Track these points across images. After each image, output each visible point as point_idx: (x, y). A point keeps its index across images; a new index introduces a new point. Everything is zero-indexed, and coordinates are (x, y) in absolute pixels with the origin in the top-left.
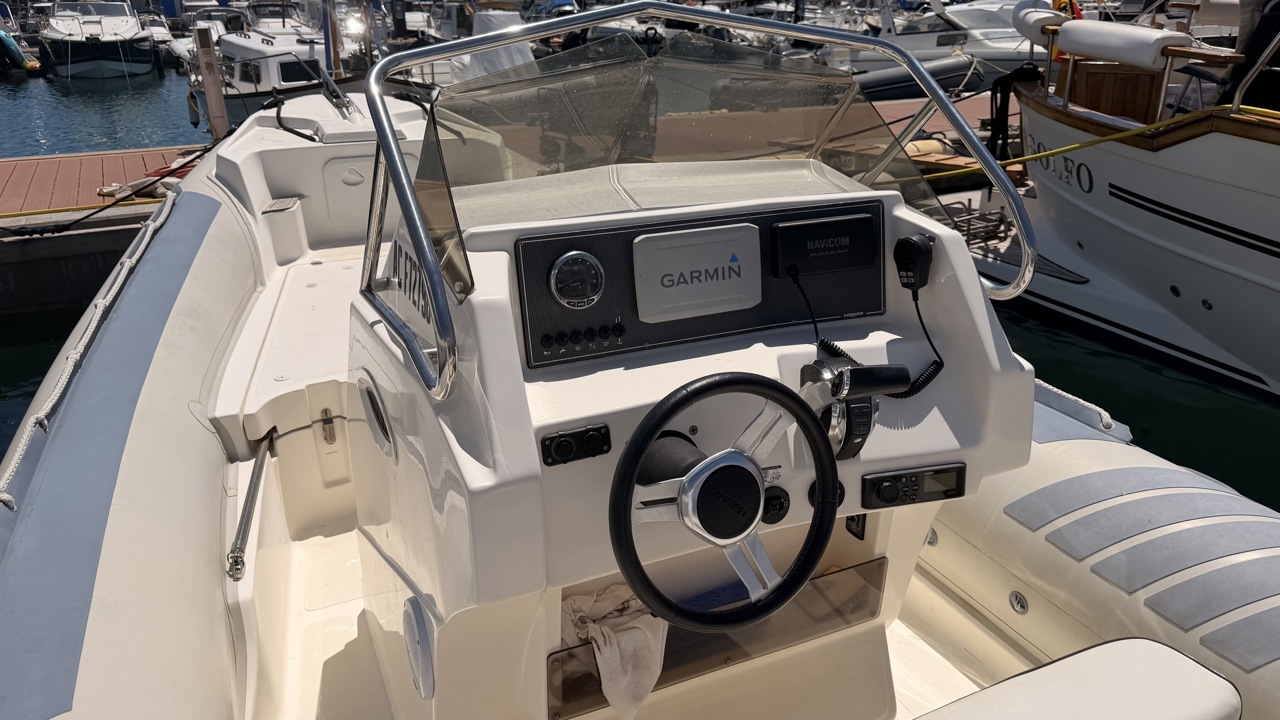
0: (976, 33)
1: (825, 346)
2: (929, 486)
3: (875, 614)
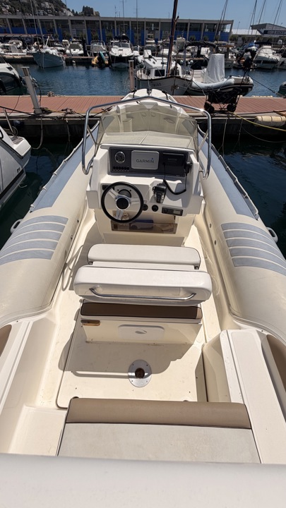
1: (164, 181)
2: (175, 212)
3: (175, 233)
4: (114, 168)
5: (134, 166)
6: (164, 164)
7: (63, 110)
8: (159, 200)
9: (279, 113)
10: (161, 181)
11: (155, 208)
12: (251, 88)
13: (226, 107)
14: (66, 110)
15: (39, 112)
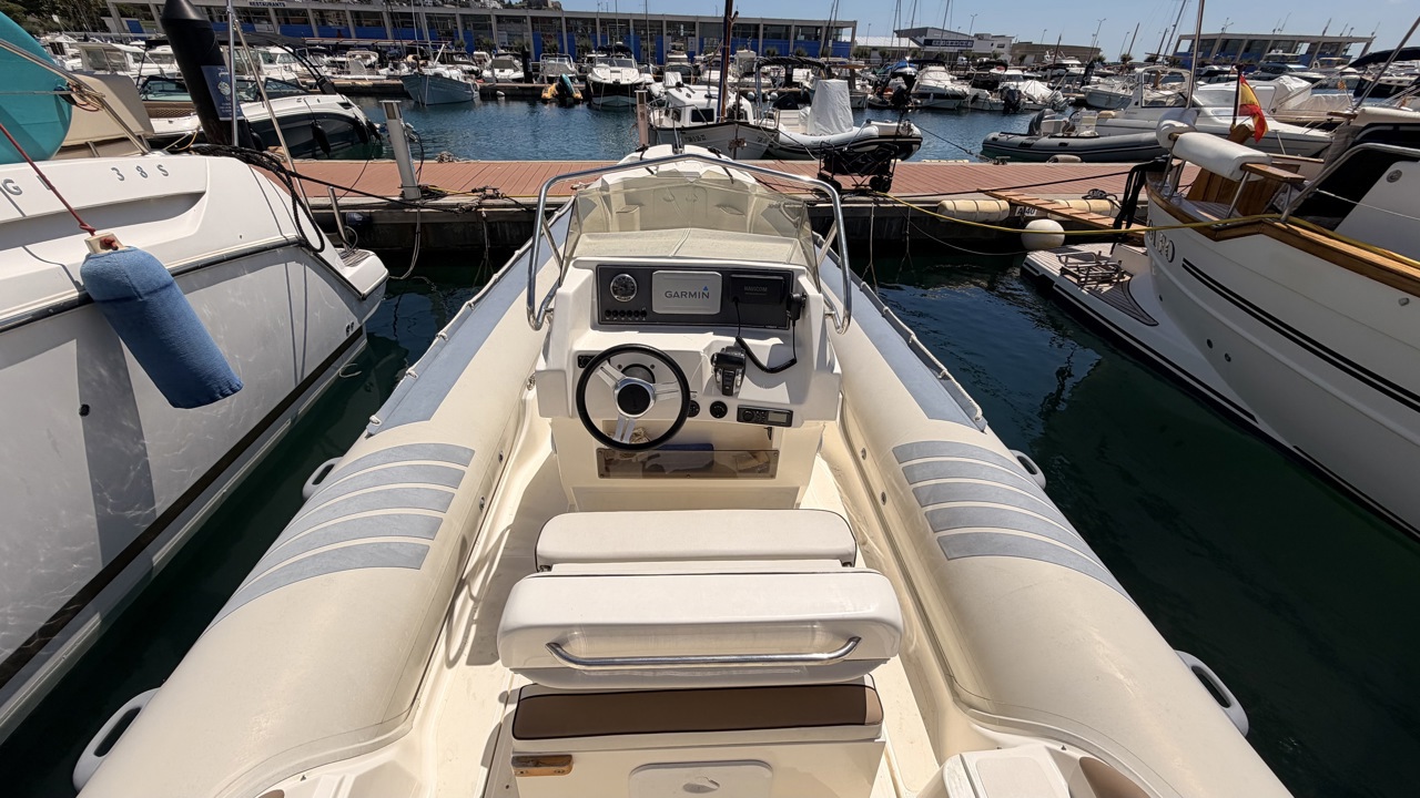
0: (1209, 111)
1: (739, 341)
2: (771, 417)
3: (773, 476)
4: (608, 313)
5: (660, 306)
6: (736, 300)
7: (474, 191)
8: (728, 389)
9: (991, 194)
10: (731, 340)
11: (718, 410)
12: (919, 143)
13: (867, 182)
14: (484, 190)
15: (413, 194)
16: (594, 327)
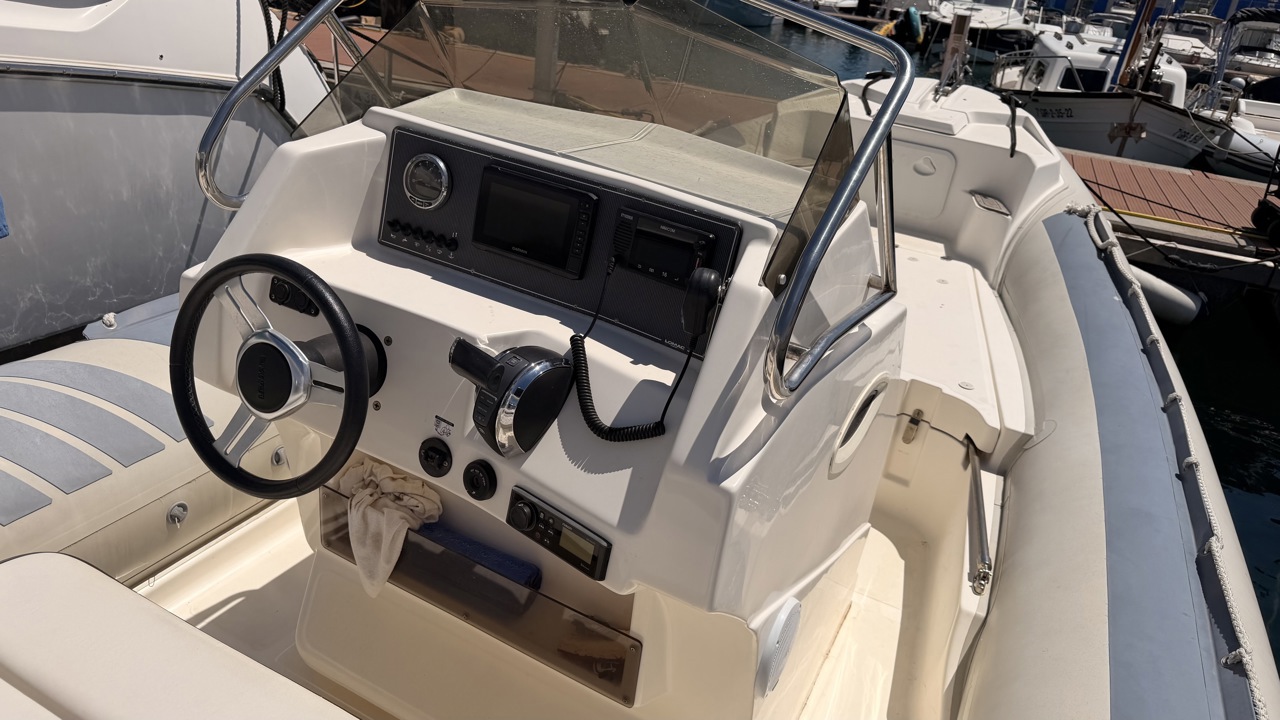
2: (565, 541)
4: (396, 224)
8: (490, 434)
11: (481, 479)
16: (359, 245)
